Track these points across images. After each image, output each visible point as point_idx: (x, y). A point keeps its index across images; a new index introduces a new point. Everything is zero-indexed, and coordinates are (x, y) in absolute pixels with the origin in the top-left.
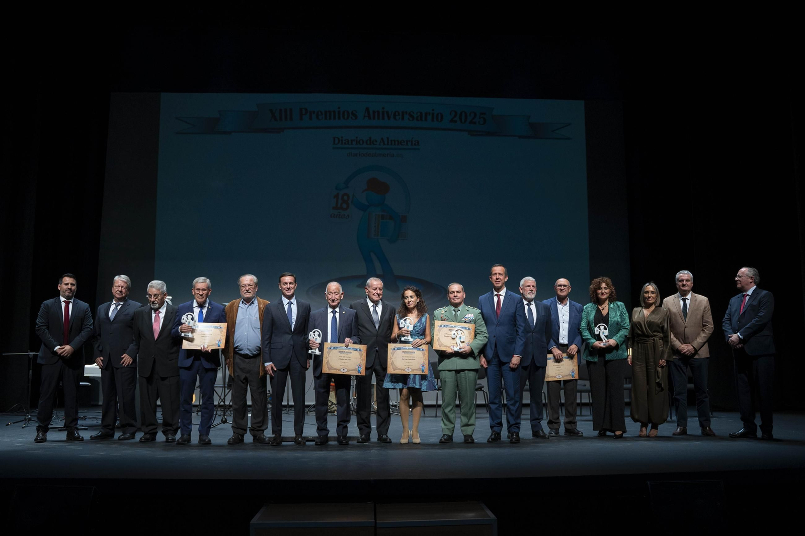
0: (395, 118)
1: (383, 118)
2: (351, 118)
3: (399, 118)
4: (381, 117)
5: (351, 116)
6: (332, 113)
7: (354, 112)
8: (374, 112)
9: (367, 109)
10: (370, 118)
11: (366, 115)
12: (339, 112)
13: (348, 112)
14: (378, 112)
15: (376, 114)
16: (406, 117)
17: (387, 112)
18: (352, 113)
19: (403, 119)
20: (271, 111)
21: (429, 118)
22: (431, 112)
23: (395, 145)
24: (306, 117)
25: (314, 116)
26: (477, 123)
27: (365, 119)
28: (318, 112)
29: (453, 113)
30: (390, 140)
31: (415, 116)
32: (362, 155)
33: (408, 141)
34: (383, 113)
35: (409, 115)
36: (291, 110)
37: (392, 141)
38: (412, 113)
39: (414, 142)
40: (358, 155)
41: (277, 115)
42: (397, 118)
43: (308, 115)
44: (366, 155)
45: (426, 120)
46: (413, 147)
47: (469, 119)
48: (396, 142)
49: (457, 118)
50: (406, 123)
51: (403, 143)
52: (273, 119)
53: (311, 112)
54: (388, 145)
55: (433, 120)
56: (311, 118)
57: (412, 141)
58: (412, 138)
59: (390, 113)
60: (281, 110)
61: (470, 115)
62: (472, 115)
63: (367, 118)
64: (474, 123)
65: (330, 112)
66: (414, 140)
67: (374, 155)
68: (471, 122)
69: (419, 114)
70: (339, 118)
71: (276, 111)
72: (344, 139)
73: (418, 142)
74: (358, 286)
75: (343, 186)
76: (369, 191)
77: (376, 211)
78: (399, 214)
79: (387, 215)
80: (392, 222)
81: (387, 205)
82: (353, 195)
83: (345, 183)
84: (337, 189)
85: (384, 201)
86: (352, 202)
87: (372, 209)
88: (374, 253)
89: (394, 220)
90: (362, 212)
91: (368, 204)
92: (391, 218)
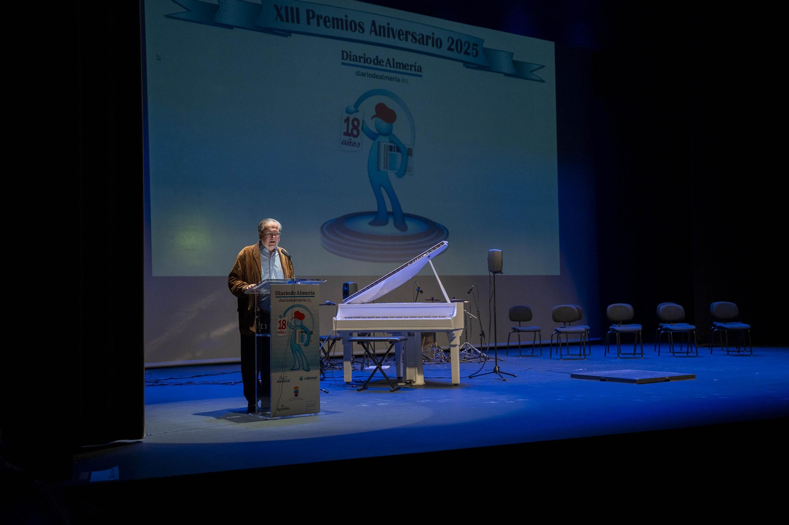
0: (399, 38)
1: (389, 37)
2: (359, 30)
3: (403, 38)
4: (386, 35)
5: (358, 28)
6: (340, 21)
7: (361, 24)
8: (380, 27)
9: (374, 23)
10: (376, 34)
11: (373, 29)
12: (346, 21)
13: (355, 23)
14: (384, 27)
15: (382, 29)
16: (410, 37)
17: (392, 29)
18: (360, 26)
19: (407, 40)
20: (276, 7)
21: (430, 42)
22: (432, 36)
23: (400, 68)
24: (314, 21)
25: (321, 21)
26: (471, 54)
27: (371, 33)
28: (325, 18)
29: (450, 40)
30: (395, 61)
31: (418, 38)
32: (370, 76)
33: (411, 66)
34: (388, 28)
35: (413, 36)
36: (297, 9)
37: (397, 63)
38: (414, 34)
39: (417, 68)
40: (366, 75)
41: (283, 12)
42: (402, 37)
43: (315, 19)
44: (374, 76)
45: (427, 44)
46: (416, 73)
47: (464, 49)
48: (401, 65)
49: (454, 46)
50: (410, 44)
51: (407, 68)
52: (278, 17)
53: (318, 16)
54: (394, 67)
55: (433, 46)
56: (318, 24)
57: (415, 66)
58: (416, 63)
59: (395, 31)
60: (286, 8)
61: (465, 45)
62: (467, 45)
63: (373, 33)
64: (468, 54)
65: (337, 19)
66: (417, 65)
67: (381, 77)
68: (466, 53)
69: (421, 36)
70: (347, 29)
71: (281, 9)
72: (352, 54)
73: (421, 68)
74: (370, 224)
75: (353, 109)
76: (377, 118)
77: (384, 141)
78: (406, 146)
79: (394, 147)
80: (399, 154)
81: (394, 136)
82: (363, 121)
83: (354, 106)
84: (347, 112)
85: (392, 131)
86: (362, 129)
87: (381, 138)
88: (384, 187)
89: (401, 152)
90: (372, 141)
91: (377, 132)
92: (398, 150)
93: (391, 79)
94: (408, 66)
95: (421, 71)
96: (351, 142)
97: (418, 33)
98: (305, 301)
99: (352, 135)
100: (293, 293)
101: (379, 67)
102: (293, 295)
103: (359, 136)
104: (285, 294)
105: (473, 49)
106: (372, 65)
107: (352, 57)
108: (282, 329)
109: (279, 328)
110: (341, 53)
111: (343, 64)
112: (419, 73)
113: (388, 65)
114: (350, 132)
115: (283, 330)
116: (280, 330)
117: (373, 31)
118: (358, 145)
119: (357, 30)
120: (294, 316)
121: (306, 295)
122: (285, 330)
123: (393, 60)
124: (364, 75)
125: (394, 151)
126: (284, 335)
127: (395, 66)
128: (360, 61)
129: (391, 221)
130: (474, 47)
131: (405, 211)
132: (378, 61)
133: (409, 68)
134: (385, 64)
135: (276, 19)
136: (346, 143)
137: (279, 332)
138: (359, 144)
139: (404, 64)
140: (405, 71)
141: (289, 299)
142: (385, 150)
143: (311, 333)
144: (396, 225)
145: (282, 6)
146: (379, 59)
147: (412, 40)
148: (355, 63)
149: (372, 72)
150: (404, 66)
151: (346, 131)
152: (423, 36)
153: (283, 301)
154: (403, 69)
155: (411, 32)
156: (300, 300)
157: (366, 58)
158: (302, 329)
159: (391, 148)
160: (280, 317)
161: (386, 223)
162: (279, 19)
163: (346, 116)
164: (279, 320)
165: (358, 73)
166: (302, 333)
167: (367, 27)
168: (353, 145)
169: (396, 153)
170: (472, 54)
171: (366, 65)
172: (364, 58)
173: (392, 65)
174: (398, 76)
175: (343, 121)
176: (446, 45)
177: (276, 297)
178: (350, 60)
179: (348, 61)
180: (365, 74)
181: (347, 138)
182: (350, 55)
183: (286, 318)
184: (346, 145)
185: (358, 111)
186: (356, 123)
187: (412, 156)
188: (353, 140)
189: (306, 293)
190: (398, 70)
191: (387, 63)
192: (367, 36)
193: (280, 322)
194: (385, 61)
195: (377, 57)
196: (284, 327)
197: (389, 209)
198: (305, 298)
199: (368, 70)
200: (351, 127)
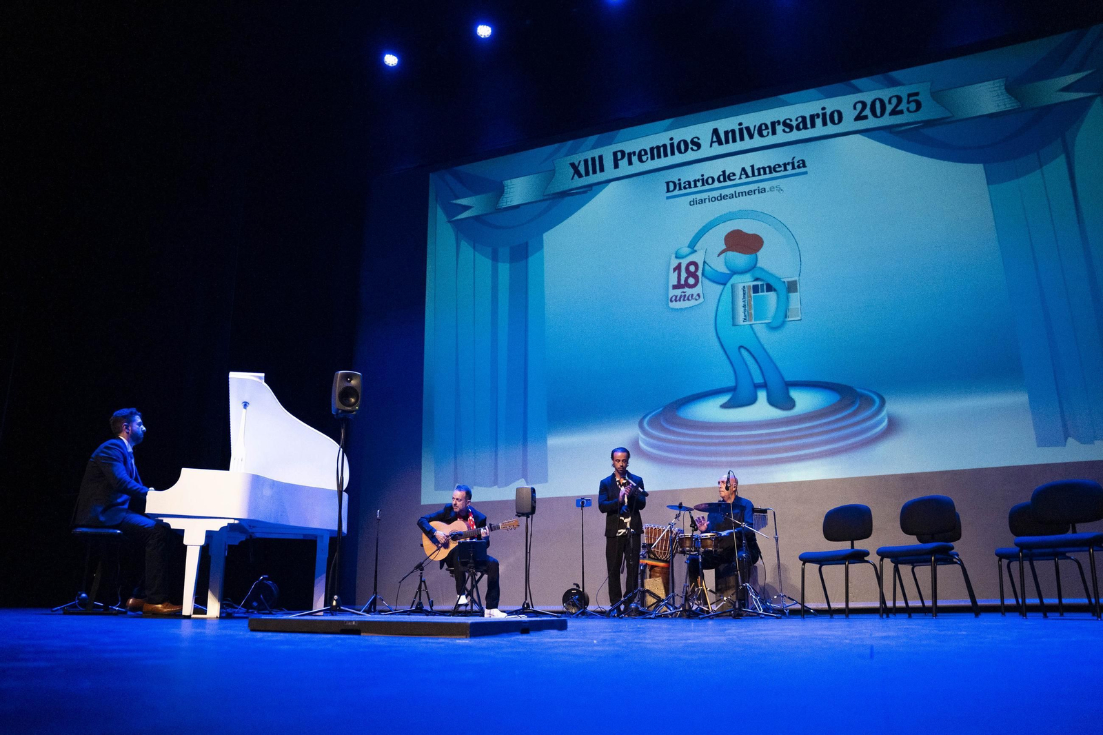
0: (761, 135)
1: (742, 139)
2: (692, 149)
3: (768, 133)
4: (738, 138)
5: (690, 146)
6: (662, 148)
7: (696, 140)
8: (726, 133)
9: (715, 132)
10: (720, 143)
11: (715, 139)
12: (672, 145)
13: (685, 142)
14: (733, 131)
15: (730, 135)
16: (779, 128)
17: (748, 129)
18: (693, 142)
19: (774, 133)
20: (573, 165)
21: (819, 122)
22: (820, 112)
23: (765, 173)
24: (623, 163)
25: (635, 159)
26: (905, 111)
27: (711, 146)
28: (640, 152)
29: (859, 106)
30: (756, 167)
31: (794, 123)
32: (713, 199)
33: (785, 165)
34: (741, 131)
35: (785, 124)
36: (601, 158)
37: (759, 169)
38: (788, 121)
39: (796, 164)
40: (707, 201)
41: (582, 169)
42: (765, 133)
43: (626, 159)
44: (719, 198)
45: (813, 125)
46: (798, 171)
47: (889, 108)
48: (767, 170)
49: (867, 112)
50: (781, 137)
51: (778, 170)
52: (576, 175)
53: (630, 155)
54: (754, 175)
55: (825, 124)
56: (630, 163)
57: (793, 163)
58: (793, 158)
59: (752, 129)
60: (586, 161)
61: (890, 102)
62: (894, 101)
63: (715, 145)
64: (901, 112)
65: (658, 148)
66: (796, 161)
67: (732, 196)
68: (894, 112)
69: (800, 120)
70: (673, 153)
71: (579, 164)
72: (682, 182)
73: (803, 162)
74: (724, 406)
75: (687, 250)
76: (730, 254)
77: (746, 281)
78: (783, 280)
79: (762, 285)
80: (772, 295)
81: (761, 269)
82: (705, 262)
83: (689, 247)
84: (676, 257)
85: (756, 264)
86: (703, 274)
87: (735, 279)
88: (745, 348)
89: (775, 290)
90: (722, 287)
91: (729, 272)
92: (770, 288)
93: (749, 193)
94: (780, 166)
95: (804, 166)
96: (685, 296)
97: (794, 119)
99: (687, 285)
101: (729, 183)
103: (700, 284)
105: (909, 102)
106: (716, 184)
107: (683, 185)
110: (665, 184)
111: (668, 198)
112: (803, 170)
113: (744, 176)
114: (682, 282)
117: (715, 142)
118: (697, 298)
119: (689, 149)
123: (752, 167)
124: (702, 201)
125: (763, 291)
127: (756, 173)
128: (696, 186)
129: (762, 395)
130: (911, 99)
131: (788, 378)
132: (726, 177)
133: (782, 168)
134: (738, 177)
135: (572, 179)
136: (678, 298)
138: (698, 295)
139: (772, 166)
140: (774, 175)
142: (744, 294)
144: (772, 402)
145: (580, 162)
146: (727, 174)
147: (784, 131)
148: (688, 191)
149: (716, 194)
150: (773, 169)
151: (676, 283)
152: (804, 118)
154: (771, 172)
155: (782, 121)
157: (705, 178)
159: (756, 289)
161: (752, 401)
162: (576, 176)
163: (675, 263)
165: (693, 203)
167: (705, 139)
168: (688, 299)
169: (765, 293)
170: (908, 109)
171: (707, 187)
172: (703, 180)
173: (750, 173)
174: (762, 185)
175: (672, 270)
176: (849, 114)
178: (680, 189)
179: (677, 192)
180: (705, 199)
181: (678, 292)
182: (680, 184)
184: (676, 301)
185: (696, 251)
186: (692, 268)
187: (795, 290)
188: (688, 291)
190: (762, 177)
191: (741, 174)
192: (706, 151)
194: (738, 173)
195: (724, 172)
197: (758, 379)
199: (709, 193)
200: (684, 275)
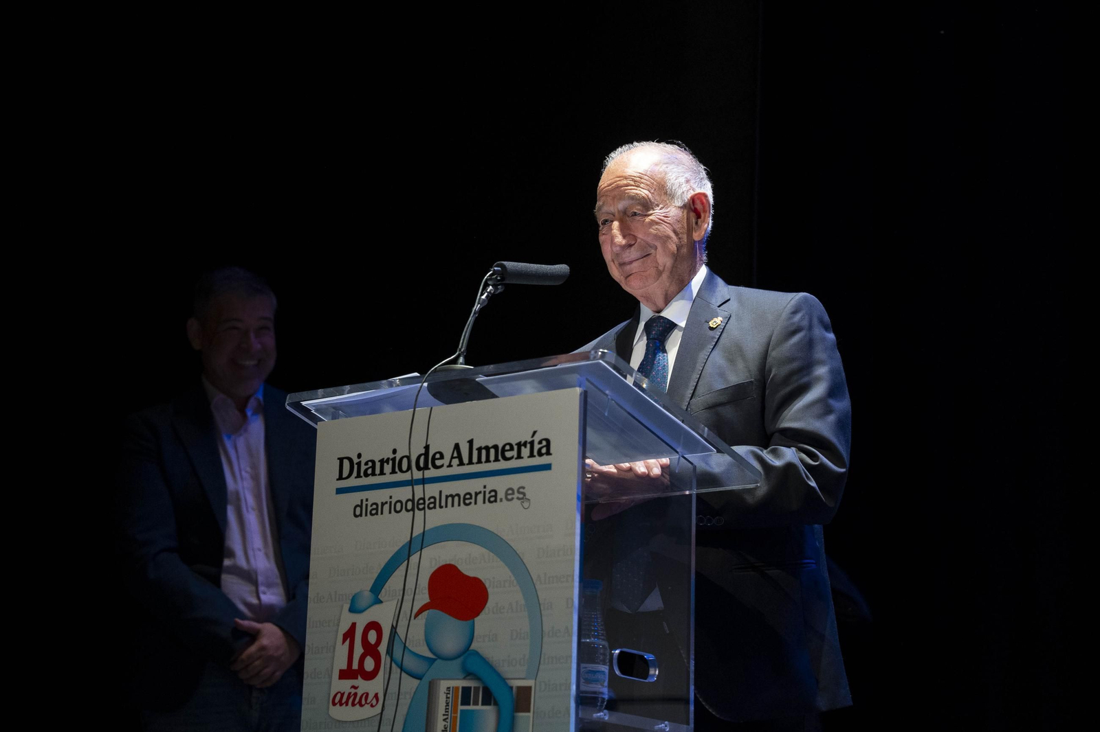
98: (493, 497)
100: (428, 459)
102: (418, 475)
104: (388, 468)
108: (359, 682)
109: (345, 674)
115: (363, 686)
116: (346, 686)
120: (424, 598)
121: (502, 465)
122: (374, 687)
126: (366, 712)
137: (340, 700)
141: (404, 494)
143: (522, 699)
153: (376, 510)
156: (467, 499)
158: (468, 674)
160: (352, 610)
164: (345, 627)
166: (466, 702)
177: (340, 491)
183: (383, 614)
189: (500, 452)
193: (350, 635)
196: (369, 664)
198: (492, 483)
